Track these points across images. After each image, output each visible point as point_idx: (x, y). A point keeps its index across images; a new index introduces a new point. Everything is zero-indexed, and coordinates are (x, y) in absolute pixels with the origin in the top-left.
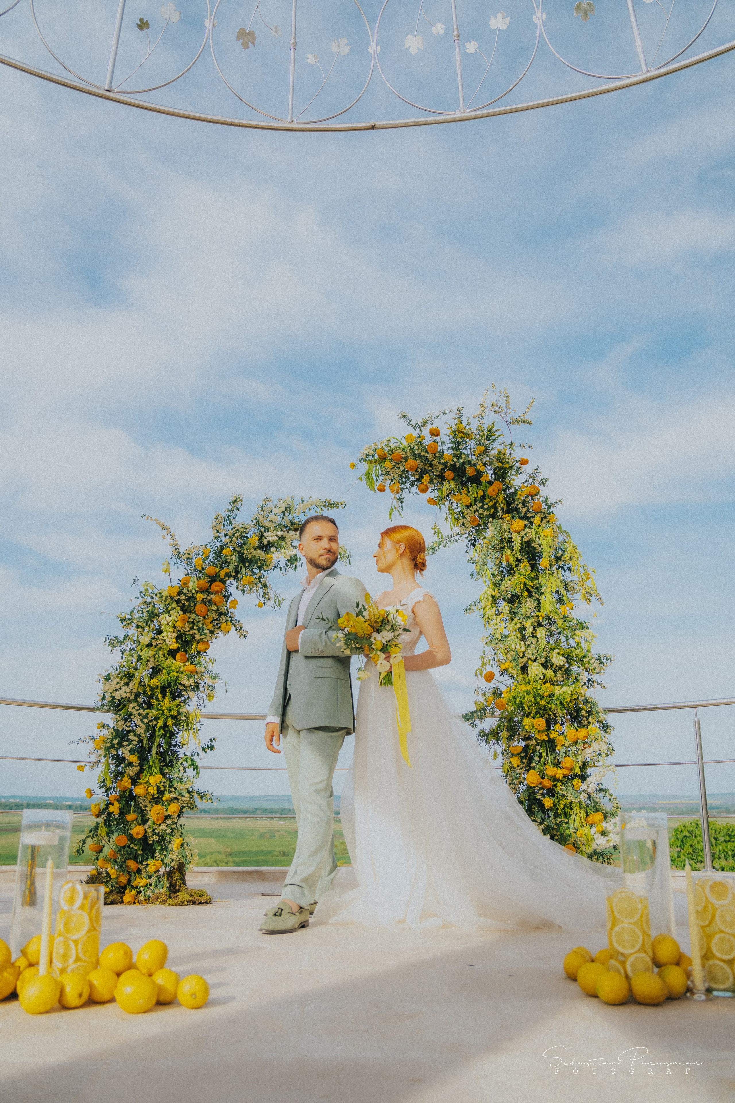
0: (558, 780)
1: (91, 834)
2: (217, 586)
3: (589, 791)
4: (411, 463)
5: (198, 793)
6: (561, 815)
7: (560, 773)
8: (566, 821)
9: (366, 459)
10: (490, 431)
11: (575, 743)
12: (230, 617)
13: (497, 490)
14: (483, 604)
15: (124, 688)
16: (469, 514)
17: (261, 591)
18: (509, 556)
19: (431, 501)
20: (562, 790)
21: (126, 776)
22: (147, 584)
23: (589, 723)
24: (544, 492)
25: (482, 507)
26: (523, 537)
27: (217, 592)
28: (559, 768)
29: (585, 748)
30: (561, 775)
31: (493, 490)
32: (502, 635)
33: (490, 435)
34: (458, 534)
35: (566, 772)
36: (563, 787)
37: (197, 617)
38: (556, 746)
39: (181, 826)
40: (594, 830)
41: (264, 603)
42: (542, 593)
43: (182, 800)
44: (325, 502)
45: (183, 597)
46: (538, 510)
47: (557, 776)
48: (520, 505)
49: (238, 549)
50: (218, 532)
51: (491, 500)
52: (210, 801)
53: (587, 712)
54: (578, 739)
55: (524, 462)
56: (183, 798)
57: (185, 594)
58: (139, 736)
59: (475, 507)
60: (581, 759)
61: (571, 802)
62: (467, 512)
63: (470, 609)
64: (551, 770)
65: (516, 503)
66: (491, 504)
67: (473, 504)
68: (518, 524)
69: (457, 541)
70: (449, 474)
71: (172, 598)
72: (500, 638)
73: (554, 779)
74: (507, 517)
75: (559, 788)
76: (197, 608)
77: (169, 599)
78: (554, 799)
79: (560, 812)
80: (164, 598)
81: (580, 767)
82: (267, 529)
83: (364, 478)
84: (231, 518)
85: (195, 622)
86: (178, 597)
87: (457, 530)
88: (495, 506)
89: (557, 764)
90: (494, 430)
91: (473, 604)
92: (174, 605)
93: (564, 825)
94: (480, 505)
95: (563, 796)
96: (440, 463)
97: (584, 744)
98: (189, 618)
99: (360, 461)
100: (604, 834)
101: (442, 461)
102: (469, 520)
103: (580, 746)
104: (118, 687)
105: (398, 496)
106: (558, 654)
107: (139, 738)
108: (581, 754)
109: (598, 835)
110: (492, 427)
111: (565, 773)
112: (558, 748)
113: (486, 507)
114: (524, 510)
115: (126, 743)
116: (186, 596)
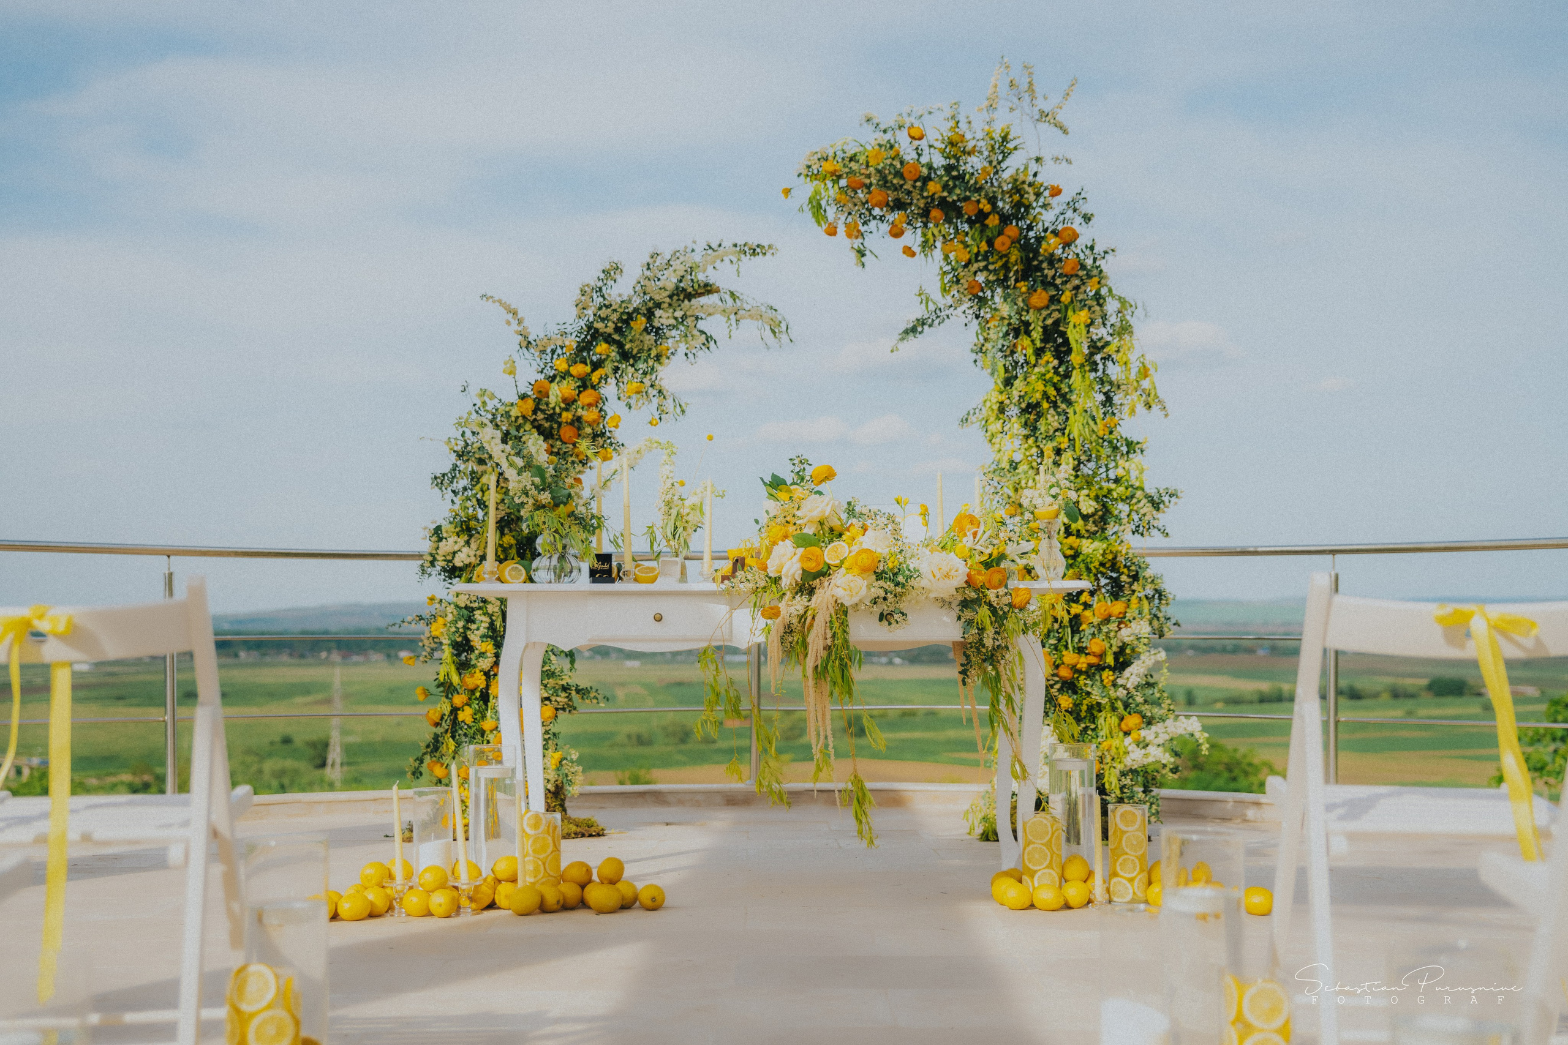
0: (1080, 672)
1: (429, 750)
2: (587, 397)
3: (1128, 686)
4: (877, 195)
5: (578, 691)
6: (1085, 717)
7: (1083, 662)
8: (1093, 726)
9: (810, 173)
10: (1005, 139)
11: (1107, 620)
12: (609, 438)
13: (1008, 242)
14: (985, 412)
15: (465, 550)
16: (966, 276)
17: (655, 401)
18: (1025, 347)
19: (909, 252)
20: (1085, 684)
21: (477, 671)
22: (483, 392)
23: (1134, 591)
24: (1085, 235)
25: (986, 268)
26: (1045, 319)
27: (590, 405)
28: (1083, 655)
29: (1120, 629)
30: (1085, 665)
31: (1003, 244)
32: (1011, 462)
33: (1003, 146)
34: (951, 306)
35: (1093, 660)
36: (1088, 682)
37: (564, 446)
38: (1081, 624)
39: (554, 734)
40: (1128, 740)
41: (660, 419)
42: (1070, 403)
43: (556, 701)
44: (745, 245)
45: (540, 416)
46: (1073, 273)
47: (1079, 666)
48: (1045, 265)
49: (616, 337)
50: (584, 309)
51: (1001, 258)
52: (595, 701)
53: (1129, 576)
54: (1110, 616)
55: (1056, 192)
56: (559, 699)
57: (543, 411)
58: (491, 616)
59: (976, 266)
60: (1116, 644)
61: (1099, 704)
62: (963, 273)
63: (967, 420)
64: (1070, 657)
65: (1040, 258)
66: (1000, 264)
67: (973, 260)
68: (1040, 297)
69: (948, 317)
70: (935, 213)
71: (524, 417)
72: (1008, 467)
73: (1074, 669)
74: (1023, 286)
75: (1082, 682)
76: (562, 432)
77: (520, 421)
78: (1075, 697)
79: (1083, 714)
80: (513, 419)
81: (1115, 653)
82: (658, 305)
83: (806, 208)
84: (604, 288)
85: (561, 452)
86: (534, 417)
87: (949, 300)
88: (1006, 267)
89: (1081, 650)
90: (1010, 137)
91: (972, 412)
92: (528, 426)
93: (1090, 732)
94: (982, 264)
95: (1088, 694)
96: (923, 197)
97: (1120, 623)
98: (552, 446)
99: (799, 175)
100: (1143, 744)
101: (925, 194)
102: (966, 287)
103: (1113, 626)
104: (456, 548)
105: (857, 243)
106: (1088, 496)
107: (491, 618)
108: (1116, 636)
109: (1132, 747)
110: (1007, 134)
111: (1092, 662)
112: (1084, 627)
113: (991, 267)
114: (1050, 273)
115: (473, 627)
116: (545, 414)
